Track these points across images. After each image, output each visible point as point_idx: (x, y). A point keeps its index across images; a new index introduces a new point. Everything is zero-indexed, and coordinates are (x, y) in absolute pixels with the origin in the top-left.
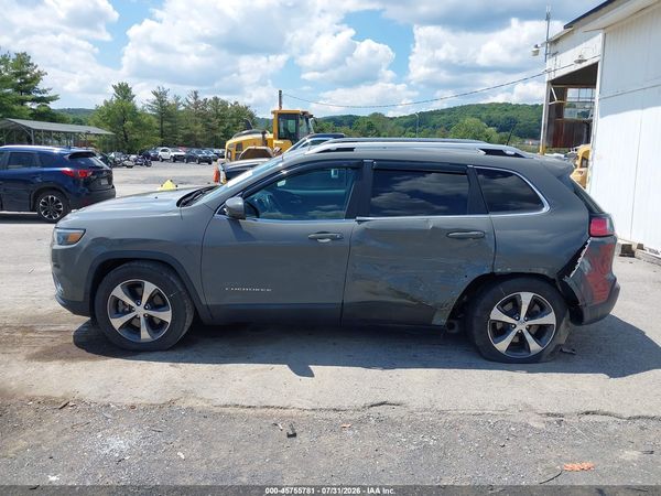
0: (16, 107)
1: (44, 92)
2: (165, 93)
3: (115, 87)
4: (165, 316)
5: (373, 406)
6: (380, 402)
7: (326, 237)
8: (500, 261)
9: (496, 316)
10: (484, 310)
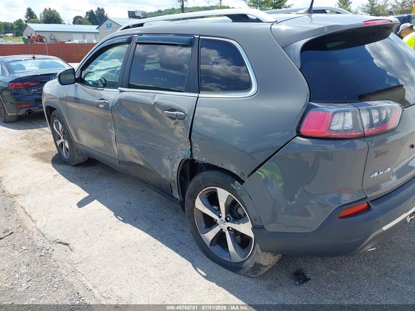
4: (67, 145)
5: (60, 243)
6: (66, 242)
7: (102, 103)
8: (196, 149)
9: (200, 205)
10: (188, 196)
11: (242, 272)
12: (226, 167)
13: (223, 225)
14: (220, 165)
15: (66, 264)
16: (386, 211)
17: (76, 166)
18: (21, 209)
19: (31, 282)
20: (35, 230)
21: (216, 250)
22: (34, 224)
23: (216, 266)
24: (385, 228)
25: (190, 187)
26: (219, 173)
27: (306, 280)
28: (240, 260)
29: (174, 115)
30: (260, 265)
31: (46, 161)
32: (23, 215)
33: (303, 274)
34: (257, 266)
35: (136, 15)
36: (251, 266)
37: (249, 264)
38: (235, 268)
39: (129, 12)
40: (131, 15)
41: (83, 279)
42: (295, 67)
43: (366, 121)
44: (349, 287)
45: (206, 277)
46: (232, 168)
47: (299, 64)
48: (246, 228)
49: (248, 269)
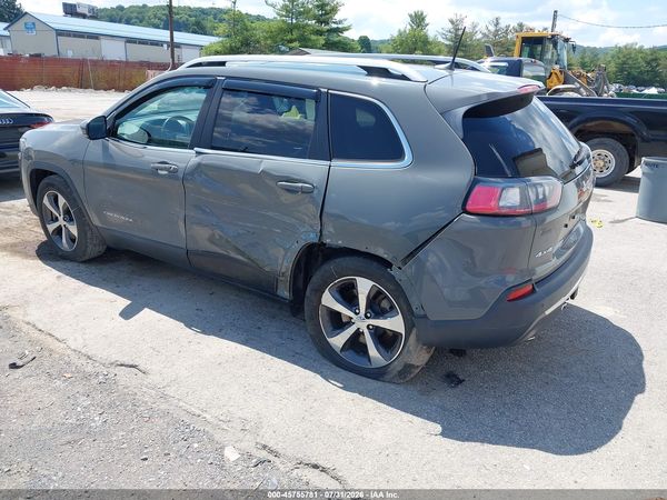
0: (313, 37)
1: (340, 22)
2: (462, 20)
3: (411, 16)
4: (74, 230)
5: (122, 365)
6: (131, 363)
7: (165, 169)
8: (329, 229)
9: (329, 300)
10: (312, 290)
11: (387, 377)
12: (372, 250)
13: (361, 323)
14: (363, 249)
15: (145, 389)
16: (549, 293)
17: (84, 262)
18: (27, 327)
19: (105, 415)
20: (69, 352)
21: (349, 357)
22: (62, 345)
23: (351, 375)
24: (547, 312)
25: (316, 279)
26: (361, 259)
27: (461, 382)
28: (384, 363)
29: (297, 187)
30: (412, 366)
31: (27, 256)
32: (36, 334)
33: (455, 376)
34: (408, 367)
35: (79, 10)
36: (399, 369)
37: (398, 366)
38: (378, 374)
39: (65, 5)
40: (69, 10)
41: (181, 404)
42: (456, 136)
43: (533, 198)
44: (507, 385)
45: (343, 388)
46: (380, 252)
47: (461, 134)
48: (395, 323)
49: (395, 372)
